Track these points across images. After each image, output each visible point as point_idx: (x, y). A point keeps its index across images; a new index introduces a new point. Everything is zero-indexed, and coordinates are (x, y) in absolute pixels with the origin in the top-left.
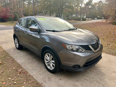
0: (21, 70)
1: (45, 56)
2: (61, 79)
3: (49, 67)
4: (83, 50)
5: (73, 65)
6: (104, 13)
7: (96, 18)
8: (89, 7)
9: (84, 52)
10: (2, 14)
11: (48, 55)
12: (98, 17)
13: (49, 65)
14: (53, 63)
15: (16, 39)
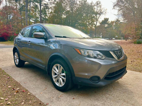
0: (19, 89)
1: (53, 69)
2: (74, 99)
3: (57, 84)
4: (102, 57)
5: (90, 77)
6: (123, 32)
7: (114, 38)
8: (106, 26)
9: (104, 59)
10: (2, 32)
11: (57, 67)
12: (116, 36)
13: (58, 81)
14: (64, 76)
15: (16, 53)
